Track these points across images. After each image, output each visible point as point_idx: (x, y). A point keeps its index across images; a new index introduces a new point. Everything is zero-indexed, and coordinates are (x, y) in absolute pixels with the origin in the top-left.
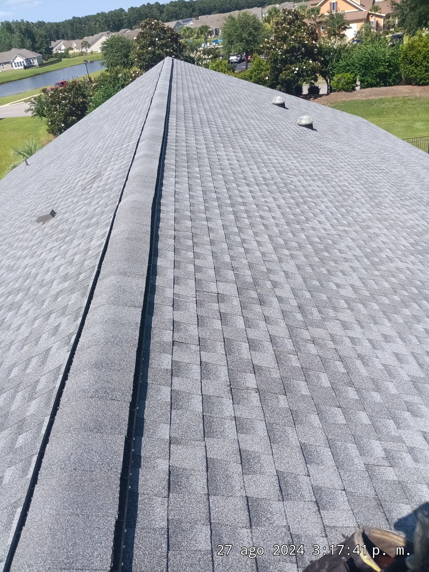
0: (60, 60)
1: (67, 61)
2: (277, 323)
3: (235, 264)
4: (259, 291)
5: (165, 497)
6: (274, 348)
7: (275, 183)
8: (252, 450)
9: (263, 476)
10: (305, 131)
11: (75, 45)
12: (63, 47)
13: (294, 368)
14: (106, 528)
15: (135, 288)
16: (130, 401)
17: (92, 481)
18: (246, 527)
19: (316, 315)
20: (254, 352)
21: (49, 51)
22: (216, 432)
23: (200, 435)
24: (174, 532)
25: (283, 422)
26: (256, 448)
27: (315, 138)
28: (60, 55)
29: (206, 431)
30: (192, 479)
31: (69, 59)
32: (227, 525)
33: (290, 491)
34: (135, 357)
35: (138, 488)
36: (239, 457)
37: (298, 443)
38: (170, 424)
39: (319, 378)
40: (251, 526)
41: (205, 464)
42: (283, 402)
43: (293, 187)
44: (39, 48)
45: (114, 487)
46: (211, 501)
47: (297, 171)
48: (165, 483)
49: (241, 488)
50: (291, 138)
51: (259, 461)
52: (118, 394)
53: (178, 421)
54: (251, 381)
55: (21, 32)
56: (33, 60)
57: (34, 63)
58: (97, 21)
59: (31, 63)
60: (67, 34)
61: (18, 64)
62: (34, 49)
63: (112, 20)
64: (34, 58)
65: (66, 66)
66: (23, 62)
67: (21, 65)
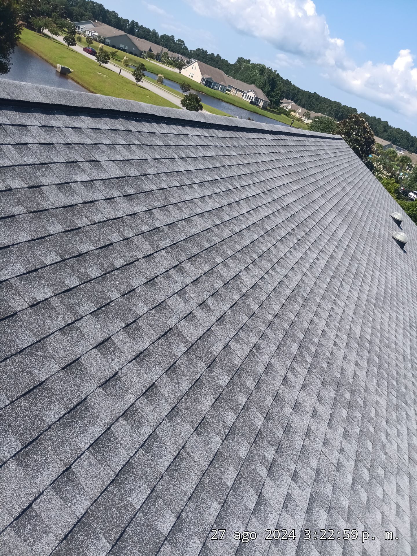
0: (280, 114)
1: (285, 118)
11: (300, 111)
12: (290, 107)
21: (278, 103)
28: (283, 111)
31: (287, 118)
44: (272, 97)
55: (268, 78)
56: (260, 101)
57: (260, 103)
58: (330, 106)
59: (257, 102)
60: (301, 101)
61: (248, 97)
62: (268, 95)
63: (342, 113)
64: (263, 100)
65: (280, 120)
66: (253, 98)
67: (250, 99)
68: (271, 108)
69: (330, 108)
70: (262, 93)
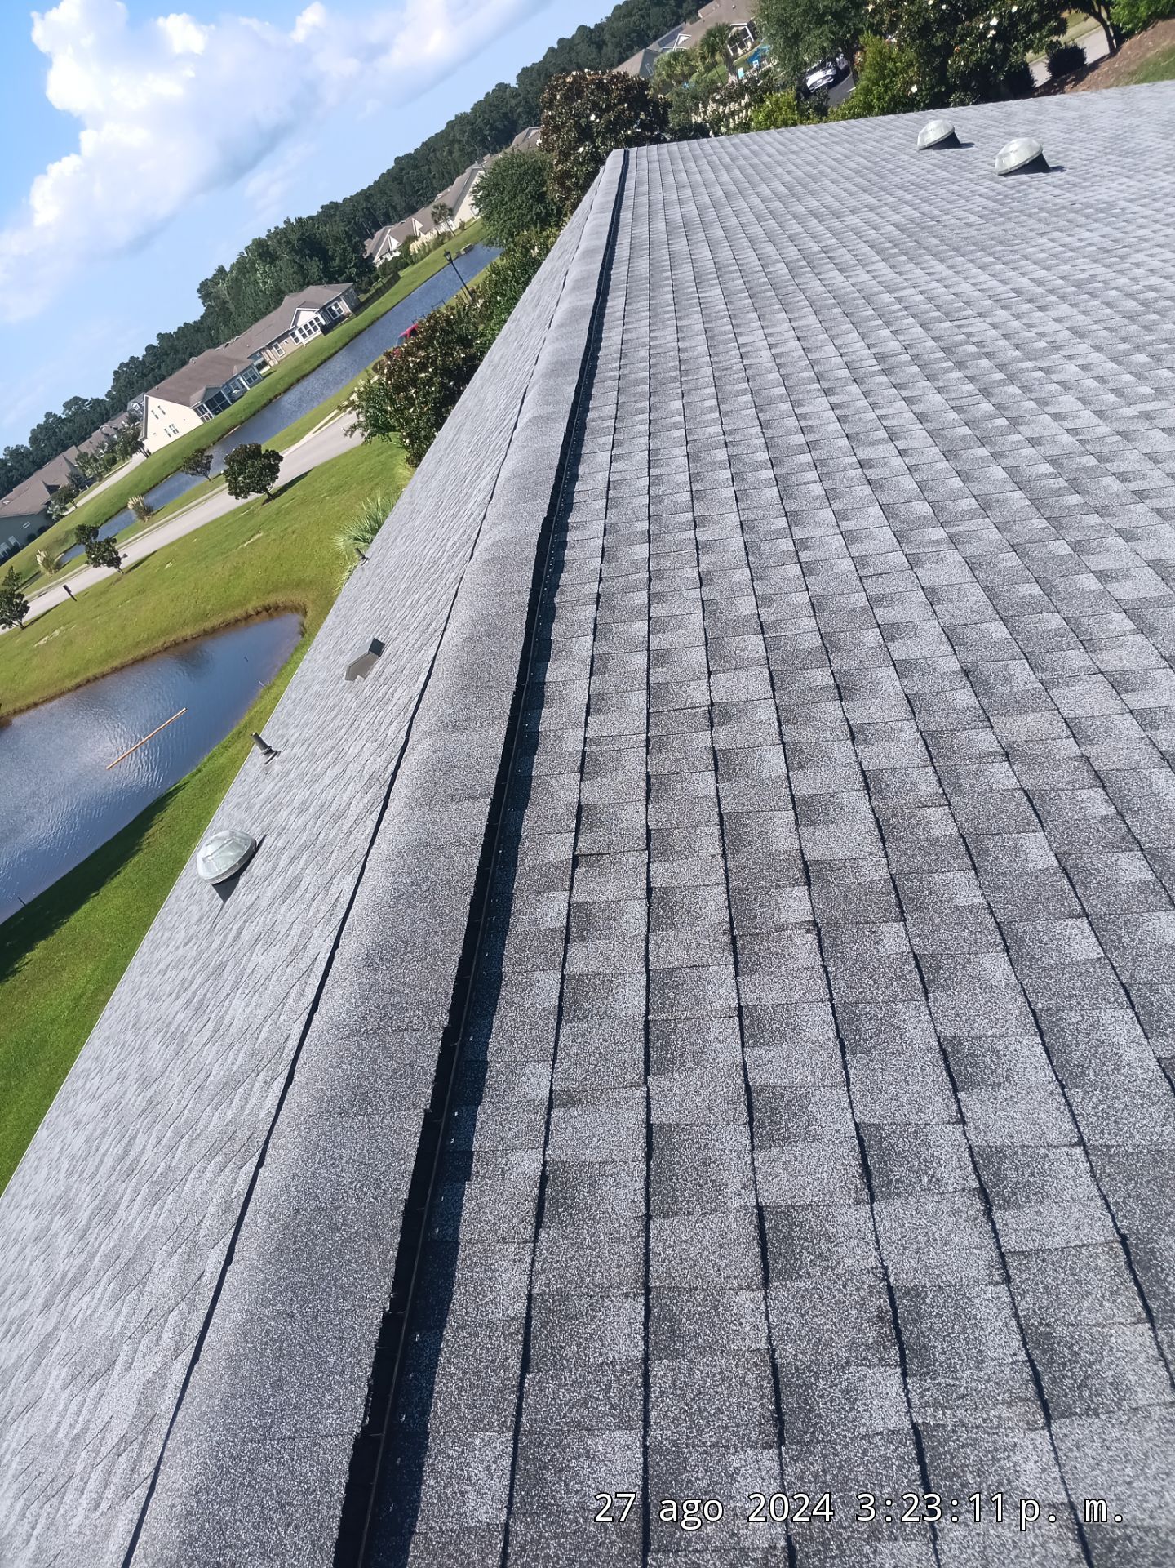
0: (396, 278)
1: (413, 273)
2: (889, 735)
3: (767, 614)
4: (838, 664)
5: (525, 1242)
6: (875, 803)
7: (915, 358)
8: (786, 1082)
9: (813, 1144)
10: (1022, 183)
11: (419, 225)
12: (394, 244)
13: (935, 842)
14: (358, 1335)
15: (477, 753)
16: (446, 1024)
17: (336, 1229)
18: (749, 1287)
19: (1022, 676)
20: (811, 829)
21: (366, 265)
22: (681, 1055)
23: (635, 1071)
24: (544, 1324)
25: (888, 992)
26: (799, 1075)
27: (1057, 191)
28: (393, 266)
29: (654, 1058)
30: (607, 1188)
31: (416, 266)
32: (696, 1289)
33: (900, 1172)
34: (466, 919)
35: (457, 1229)
36: (743, 1108)
37: (934, 1038)
38: (554, 1061)
39: (1017, 850)
40: (766, 1282)
41: (642, 1142)
42: (893, 939)
43: (972, 349)
44: (341, 271)
45: (388, 1235)
46: (653, 1232)
47: (990, 302)
48: (528, 1208)
49: (744, 1187)
50: (973, 219)
51: (804, 1109)
52: (415, 1016)
53: (575, 1049)
54: (795, 904)
55: (293, 250)
56: (336, 306)
57: (340, 311)
58: (451, 143)
59: (334, 314)
60: (394, 208)
61: (308, 329)
62: (330, 278)
63: (486, 124)
64: (338, 299)
65: (412, 287)
66: (317, 319)
67: (315, 329)
68: (366, 291)
69: (457, 146)
70: (319, 288)
